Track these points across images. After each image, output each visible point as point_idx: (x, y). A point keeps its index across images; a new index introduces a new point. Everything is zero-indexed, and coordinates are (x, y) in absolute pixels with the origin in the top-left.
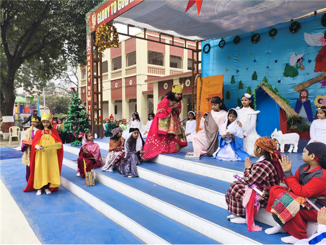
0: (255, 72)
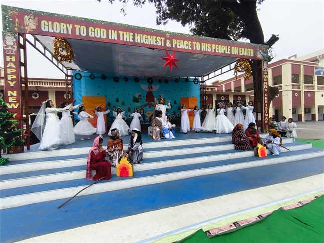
0: (117, 98)
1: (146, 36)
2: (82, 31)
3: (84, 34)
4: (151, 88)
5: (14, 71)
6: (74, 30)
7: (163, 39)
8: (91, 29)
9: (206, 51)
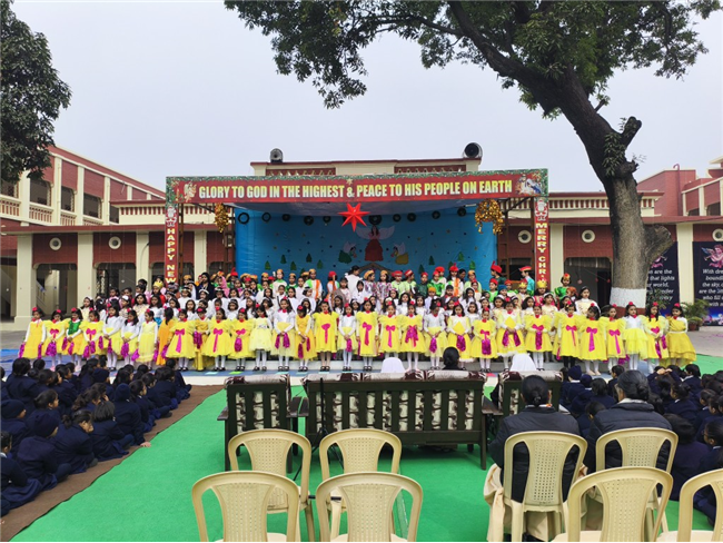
1: (318, 187)
2: (239, 192)
3: (241, 196)
4: (377, 233)
6: (231, 190)
7: (342, 187)
8: (249, 188)
9: (412, 196)
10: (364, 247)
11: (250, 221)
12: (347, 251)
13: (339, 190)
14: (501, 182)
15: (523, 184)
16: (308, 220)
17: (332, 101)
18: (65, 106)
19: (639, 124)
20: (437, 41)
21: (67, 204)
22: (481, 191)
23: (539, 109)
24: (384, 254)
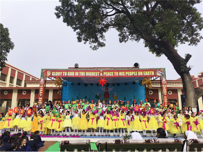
1: (91, 73)
2: (65, 74)
4: (108, 89)
5: (42, 90)
6: (62, 73)
7: (99, 73)
8: (69, 72)
9: (121, 76)
10: (103, 94)
11: (68, 85)
12: (98, 95)
13: (98, 74)
14: (151, 72)
15: (158, 73)
16: (86, 85)
17: (95, 48)
18: (12, 49)
19: (191, 56)
20: (124, 35)
21: (11, 81)
22: (144, 75)
23: (155, 54)
24: (110, 96)
